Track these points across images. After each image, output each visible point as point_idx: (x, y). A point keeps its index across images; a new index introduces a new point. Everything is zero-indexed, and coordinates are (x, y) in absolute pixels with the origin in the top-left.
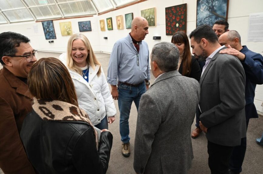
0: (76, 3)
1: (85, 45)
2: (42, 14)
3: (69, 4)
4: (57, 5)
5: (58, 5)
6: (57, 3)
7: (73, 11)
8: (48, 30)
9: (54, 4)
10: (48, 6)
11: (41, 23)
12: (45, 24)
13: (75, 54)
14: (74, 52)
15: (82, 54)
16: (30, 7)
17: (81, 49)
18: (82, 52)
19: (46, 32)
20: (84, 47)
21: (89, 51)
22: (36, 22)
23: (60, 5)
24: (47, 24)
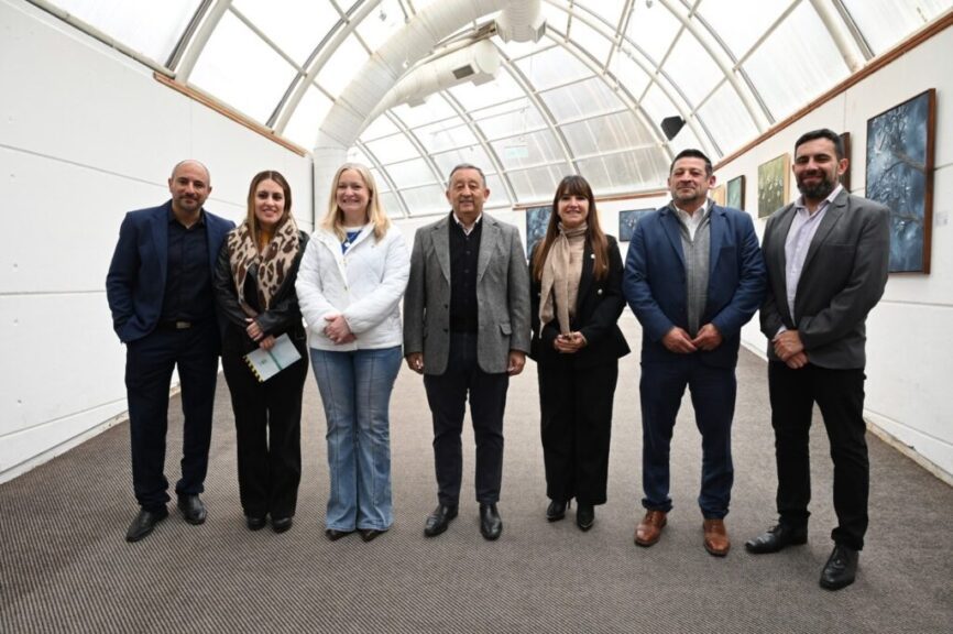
0: (622, 156)
1: (363, 178)
2: (533, 190)
3: (602, 159)
4: (572, 165)
5: (574, 163)
6: (572, 157)
7: (613, 181)
8: (537, 232)
9: (564, 161)
10: (549, 168)
11: (524, 213)
12: (534, 215)
13: (343, 195)
14: (340, 192)
15: (356, 195)
16: (507, 169)
17: (355, 186)
18: (357, 192)
19: (531, 237)
20: (360, 182)
21: (371, 193)
22: (515, 209)
23: (579, 164)
24: (539, 216)
